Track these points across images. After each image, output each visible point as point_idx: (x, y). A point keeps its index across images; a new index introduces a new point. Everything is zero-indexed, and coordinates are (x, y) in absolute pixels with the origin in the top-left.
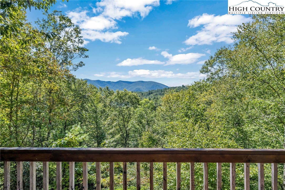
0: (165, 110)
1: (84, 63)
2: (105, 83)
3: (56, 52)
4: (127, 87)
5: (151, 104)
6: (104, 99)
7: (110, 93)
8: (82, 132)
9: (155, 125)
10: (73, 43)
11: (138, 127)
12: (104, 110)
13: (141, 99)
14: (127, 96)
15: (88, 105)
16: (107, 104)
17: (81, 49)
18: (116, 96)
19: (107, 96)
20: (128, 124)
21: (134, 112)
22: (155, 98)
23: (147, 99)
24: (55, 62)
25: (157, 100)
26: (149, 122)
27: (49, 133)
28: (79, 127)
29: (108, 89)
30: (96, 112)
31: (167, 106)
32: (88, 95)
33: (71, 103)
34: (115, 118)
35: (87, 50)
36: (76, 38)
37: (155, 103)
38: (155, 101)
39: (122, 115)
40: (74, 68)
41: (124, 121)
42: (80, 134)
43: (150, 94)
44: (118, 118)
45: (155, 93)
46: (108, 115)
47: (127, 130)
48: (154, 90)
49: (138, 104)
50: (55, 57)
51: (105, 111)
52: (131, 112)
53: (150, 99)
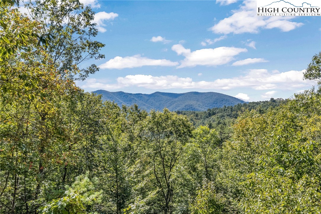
0: (238, 148)
1: (97, 67)
2: (132, 97)
3: (54, 51)
4: (169, 103)
5: (213, 135)
6: (129, 126)
7: (141, 116)
8: (91, 187)
9: (221, 174)
10: (82, 34)
11: (189, 177)
12: (129, 145)
13: (194, 124)
14: (170, 122)
15: (102, 139)
16: (136, 135)
17: (93, 45)
18: (150, 122)
19: (135, 121)
20: (170, 171)
21: (181, 149)
22: (219, 123)
23: (206, 127)
24: (51, 68)
25: (224, 126)
26: (208, 169)
27: (38, 187)
28: (86, 179)
29: (137, 109)
30: (115, 151)
31: (242, 140)
32: (103, 121)
33: (75, 136)
34: (149, 160)
35: (103, 46)
36: (86, 26)
37: (221, 132)
38: (221, 129)
39: (161, 154)
40: (82, 76)
41: (163, 166)
42: (88, 190)
43: (210, 115)
44: (154, 160)
45: (221, 114)
46: (137, 154)
47: (169, 183)
48: (217, 109)
49: (189, 135)
50: (53, 60)
51: (131, 147)
52: (177, 150)
53: (211, 127)
